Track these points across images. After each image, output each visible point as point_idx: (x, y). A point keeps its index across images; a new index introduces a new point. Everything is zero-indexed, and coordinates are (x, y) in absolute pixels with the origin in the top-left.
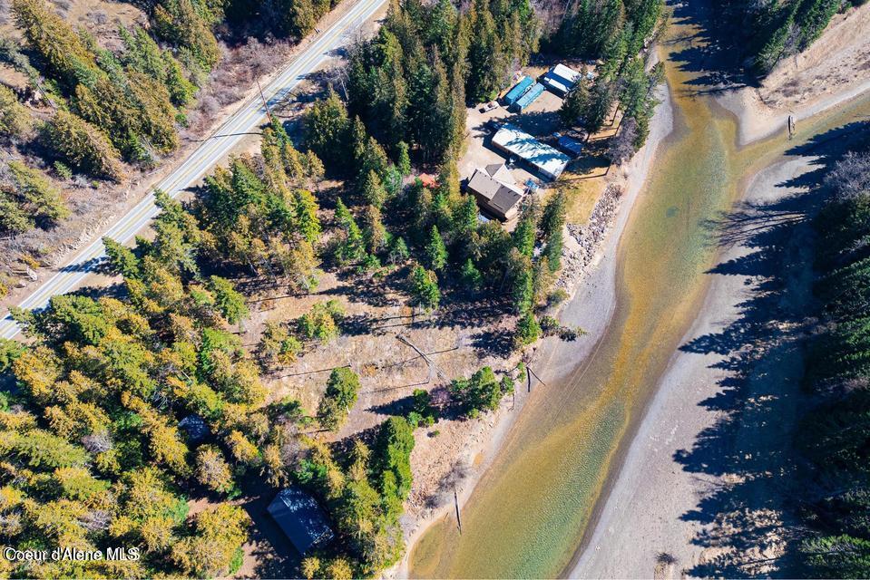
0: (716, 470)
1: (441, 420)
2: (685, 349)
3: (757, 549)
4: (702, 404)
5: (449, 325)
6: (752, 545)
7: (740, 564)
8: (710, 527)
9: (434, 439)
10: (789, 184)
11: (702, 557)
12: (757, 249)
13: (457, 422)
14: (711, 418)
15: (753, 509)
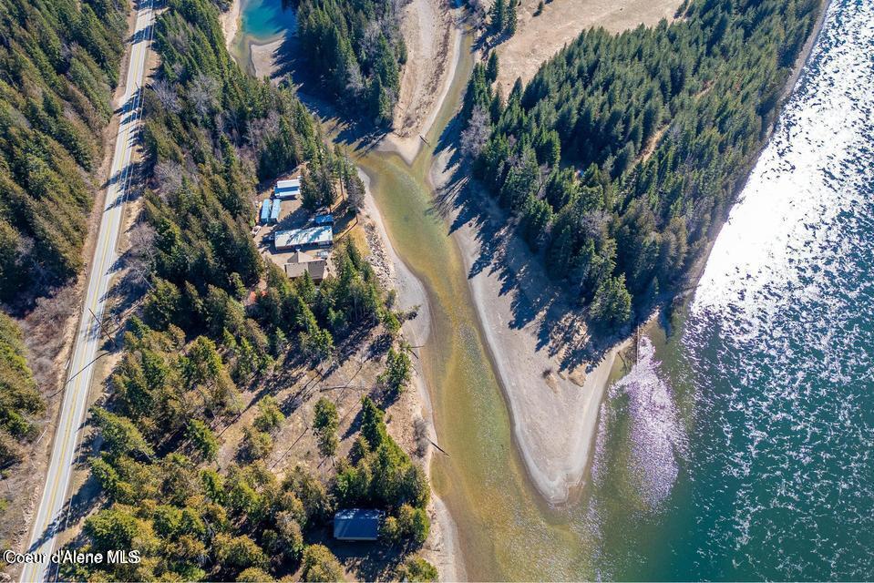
0: (531, 317)
1: (386, 410)
2: (471, 276)
3: (576, 335)
4: (500, 294)
5: (345, 360)
6: (573, 335)
7: (576, 347)
8: (551, 343)
9: (392, 422)
10: (448, 168)
11: (559, 359)
12: (461, 207)
13: (396, 403)
14: (509, 297)
15: (559, 320)
